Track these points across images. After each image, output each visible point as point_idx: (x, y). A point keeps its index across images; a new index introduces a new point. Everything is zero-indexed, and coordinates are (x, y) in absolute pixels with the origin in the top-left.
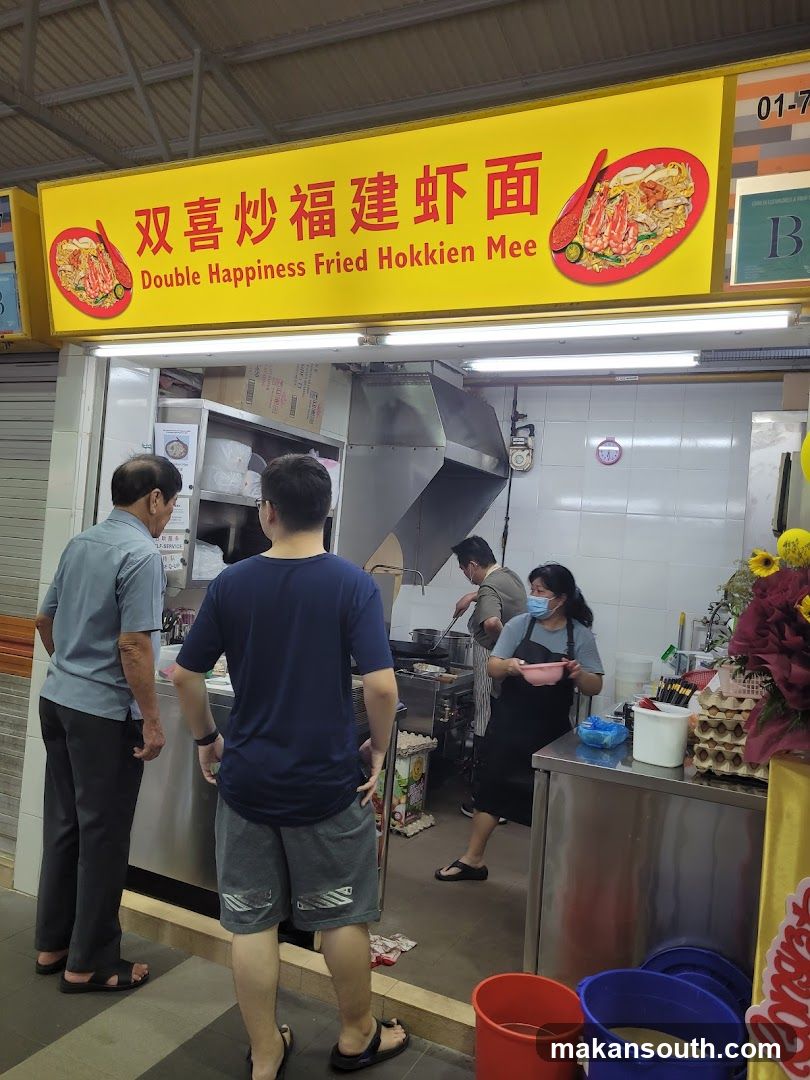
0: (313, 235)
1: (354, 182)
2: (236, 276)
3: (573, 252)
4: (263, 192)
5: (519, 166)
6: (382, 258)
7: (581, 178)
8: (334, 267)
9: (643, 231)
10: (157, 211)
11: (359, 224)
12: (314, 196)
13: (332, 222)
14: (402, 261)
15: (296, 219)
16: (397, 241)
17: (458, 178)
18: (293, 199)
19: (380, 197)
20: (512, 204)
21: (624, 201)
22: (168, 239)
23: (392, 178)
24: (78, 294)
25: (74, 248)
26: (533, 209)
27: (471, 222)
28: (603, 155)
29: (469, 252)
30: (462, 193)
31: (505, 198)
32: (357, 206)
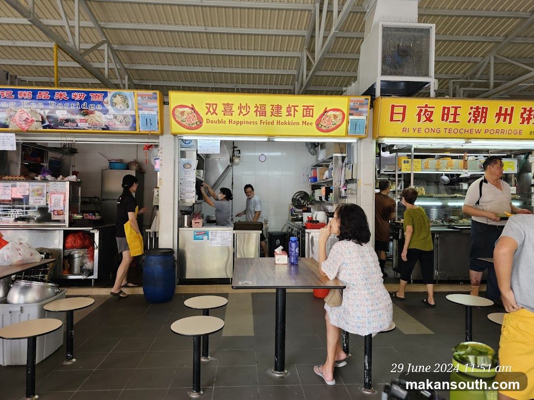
0: (260, 116)
1: (271, 105)
2: (237, 123)
3: (320, 126)
4: (247, 104)
5: (309, 108)
6: (278, 123)
7: (322, 112)
8: (265, 123)
9: (333, 123)
10: (213, 104)
11: (272, 114)
12: (261, 107)
13: (265, 113)
14: (282, 123)
15: (256, 111)
16: (282, 119)
17: (296, 108)
18: (255, 107)
19: (278, 110)
20: (308, 115)
21: (330, 118)
22: (216, 112)
23: (281, 106)
24: (182, 123)
25: (182, 110)
26: (312, 116)
27: (299, 117)
28: (326, 109)
29: (298, 124)
30: (297, 111)
31: (306, 114)
32: (272, 111)
